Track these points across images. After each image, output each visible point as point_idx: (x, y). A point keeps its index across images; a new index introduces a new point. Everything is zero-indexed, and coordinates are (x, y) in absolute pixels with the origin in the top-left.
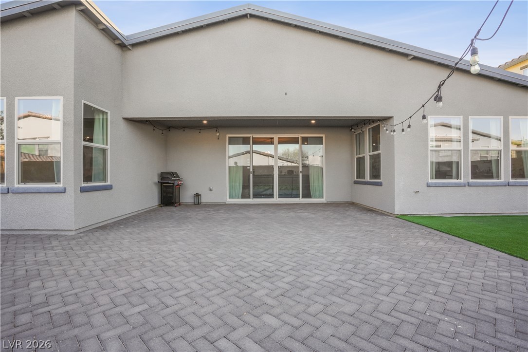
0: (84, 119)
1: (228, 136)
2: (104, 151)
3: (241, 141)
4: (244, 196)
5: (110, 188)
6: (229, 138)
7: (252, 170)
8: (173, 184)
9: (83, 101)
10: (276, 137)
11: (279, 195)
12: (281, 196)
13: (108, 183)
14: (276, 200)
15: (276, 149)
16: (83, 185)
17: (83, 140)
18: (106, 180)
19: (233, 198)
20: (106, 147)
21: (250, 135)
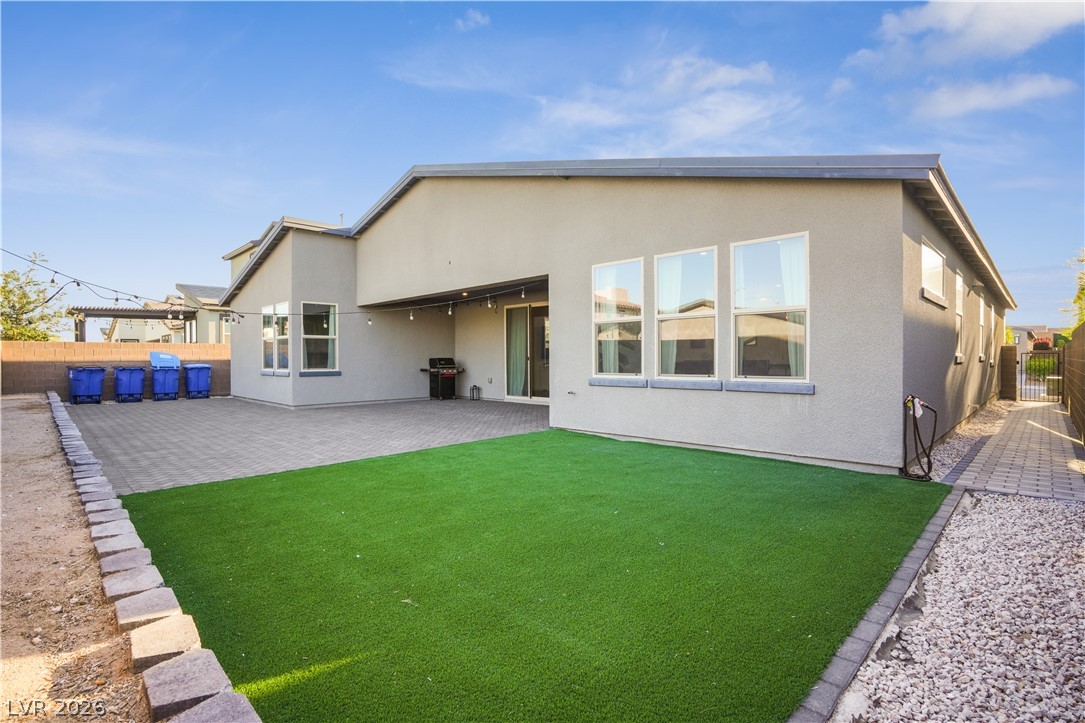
0: (304, 316)
1: (506, 307)
2: (333, 340)
4: (525, 394)
5: (339, 374)
6: (507, 310)
7: (529, 356)
8: (441, 372)
9: (303, 301)
13: (337, 369)
16: (303, 371)
17: (306, 333)
18: (334, 367)
19: (513, 395)
20: (334, 337)
21: (527, 305)
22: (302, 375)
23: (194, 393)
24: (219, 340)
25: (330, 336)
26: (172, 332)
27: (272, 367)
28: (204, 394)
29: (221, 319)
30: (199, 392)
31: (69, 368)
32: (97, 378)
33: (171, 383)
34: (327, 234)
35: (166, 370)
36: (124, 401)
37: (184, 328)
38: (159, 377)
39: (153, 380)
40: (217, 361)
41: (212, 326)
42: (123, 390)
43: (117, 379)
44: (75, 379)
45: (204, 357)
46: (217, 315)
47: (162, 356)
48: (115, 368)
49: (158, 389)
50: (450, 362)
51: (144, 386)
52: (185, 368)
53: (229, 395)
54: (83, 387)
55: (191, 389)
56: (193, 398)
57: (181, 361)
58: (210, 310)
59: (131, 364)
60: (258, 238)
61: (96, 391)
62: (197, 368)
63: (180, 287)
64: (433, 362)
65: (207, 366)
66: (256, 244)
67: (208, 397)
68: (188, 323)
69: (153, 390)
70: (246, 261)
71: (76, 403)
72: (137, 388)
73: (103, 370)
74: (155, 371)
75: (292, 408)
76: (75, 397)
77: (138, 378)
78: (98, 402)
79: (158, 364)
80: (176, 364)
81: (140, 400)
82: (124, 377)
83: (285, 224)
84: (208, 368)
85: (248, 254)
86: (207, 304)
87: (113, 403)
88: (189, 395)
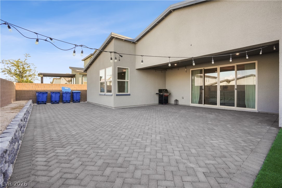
0: (118, 73)
1: (191, 70)
2: (128, 82)
3: (199, 72)
4: (200, 102)
5: (129, 95)
6: (192, 71)
7: (203, 88)
8: (163, 94)
9: (117, 67)
10: (218, 67)
11: (220, 103)
12: (221, 104)
13: (129, 93)
14: (218, 106)
15: (219, 75)
16: (117, 94)
17: (118, 79)
18: (128, 92)
19: (194, 103)
20: (127, 81)
21: (202, 68)
22: (117, 95)
23: (75, 101)
24: (82, 83)
25: (126, 80)
26: (68, 82)
27: (104, 92)
28: (78, 101)
29: (83, 77)
30: (77, 100)
31: (37, 92)
32: (45, 96)
33: (68, 97)
34: (126, 41)
35: (67, 93)
36: (53, 103)
37: (72, 81)
38: (64, 95)
39: (62, 96)
40: (82, 90)
41: (80, 79)
42: (53, 99)
43: (51, 96)
44: (38, 96)
45: (78, 89)
46: (82, 75)
47: (65, 88)
48: (51, 92)
49: (64, 99)
50: (166, 91)
51: (60, 98)
52: (73, 92)
53: (87, 101)
54: (40, 99)
55: (74, 99)
56: (75, 102)
57: (72, 90)
58: (80, 74)
59: (56, 91)
60: (92, 53)
61: (44, 100)
62: (76, 92)
63: (70, 68)
64: (160, 91)
65: (79, 91)
66: (92, 55)
67: (79, 102)
68: (73, 79)
69: (63, 100)
70: (89, 61)
71: (38, 104)
72: (57, 99)
73: (47, 93)
74: (63, 93)
75: (113, 108)
76: (38, 102)
77: (58, 95)
78: (45, 104)
79: (64, 91)
80: (70, 91)
81: (58, 103)
82: (53, 95)
83: (112, 36)
84: (80, 92)
85: (89, 58)
86: (79, 72)
87: (50, 104)
88: (74, 101)
